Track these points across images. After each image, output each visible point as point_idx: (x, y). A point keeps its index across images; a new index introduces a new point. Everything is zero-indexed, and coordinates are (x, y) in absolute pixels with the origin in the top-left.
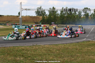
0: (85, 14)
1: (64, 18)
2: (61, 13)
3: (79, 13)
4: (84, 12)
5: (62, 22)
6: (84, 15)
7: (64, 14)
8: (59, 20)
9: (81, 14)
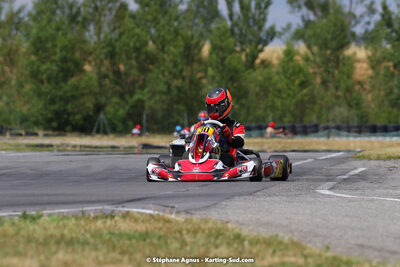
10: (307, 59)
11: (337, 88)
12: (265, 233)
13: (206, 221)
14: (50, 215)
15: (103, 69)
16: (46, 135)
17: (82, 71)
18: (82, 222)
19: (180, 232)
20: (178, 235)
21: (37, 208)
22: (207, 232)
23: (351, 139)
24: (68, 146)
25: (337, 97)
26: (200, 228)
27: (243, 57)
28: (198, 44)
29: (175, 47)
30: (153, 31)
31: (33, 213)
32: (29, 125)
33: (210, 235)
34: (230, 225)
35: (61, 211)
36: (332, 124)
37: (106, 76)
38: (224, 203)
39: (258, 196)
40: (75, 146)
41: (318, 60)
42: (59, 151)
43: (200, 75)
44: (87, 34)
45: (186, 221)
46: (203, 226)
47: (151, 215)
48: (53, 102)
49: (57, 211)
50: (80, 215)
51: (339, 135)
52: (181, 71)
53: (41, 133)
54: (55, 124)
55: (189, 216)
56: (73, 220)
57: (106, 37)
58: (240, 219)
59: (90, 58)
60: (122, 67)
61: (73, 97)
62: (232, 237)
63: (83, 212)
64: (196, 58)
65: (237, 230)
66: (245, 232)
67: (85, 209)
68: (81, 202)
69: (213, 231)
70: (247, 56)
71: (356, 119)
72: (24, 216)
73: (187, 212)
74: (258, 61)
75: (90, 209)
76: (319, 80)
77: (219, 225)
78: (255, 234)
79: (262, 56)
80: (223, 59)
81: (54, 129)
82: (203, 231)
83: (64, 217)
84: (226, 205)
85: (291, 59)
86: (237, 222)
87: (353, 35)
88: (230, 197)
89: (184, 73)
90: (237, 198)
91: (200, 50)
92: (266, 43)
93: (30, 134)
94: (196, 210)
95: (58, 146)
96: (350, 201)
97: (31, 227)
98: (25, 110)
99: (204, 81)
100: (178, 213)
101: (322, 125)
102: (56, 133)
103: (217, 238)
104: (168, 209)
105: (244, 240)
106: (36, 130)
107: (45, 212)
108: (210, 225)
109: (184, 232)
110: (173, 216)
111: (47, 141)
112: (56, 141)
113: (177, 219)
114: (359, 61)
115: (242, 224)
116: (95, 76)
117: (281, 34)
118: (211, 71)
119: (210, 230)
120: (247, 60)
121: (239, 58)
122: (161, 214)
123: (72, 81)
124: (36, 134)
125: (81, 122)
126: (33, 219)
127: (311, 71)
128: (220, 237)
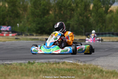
12: (111, 70)
13: (91, 65)
14: (38, 62)
15: (56, 13)
16: (36, 35)
17: (49, 14)
18: (49, 65)
19: (82, 69)
20: (81, 70)
21: (34, 60)
22: (91, 69)
24: (44, 39)
26: (88, 67)
29: (81, 5)
31: (32, 62)
32: (31, 32)
33: (92, 70)
34: (99, 67)
35: (42, 61)
37: (57, 15)
38: (97, 59)
39: (109, 57)
42: (41, 41)
43: (89, 15)
45: (84, 65)
46: (89, 67)
47: (72, 63)
48: (39, 24)
49: (40, 61)
50: (48, 62)
53: (35, 34)
54: (39, 32)
55: (84, 63)
56: (46, 64)
58: (102, 65)
59: (52, 9)
60: (62, 12)
61: (46, 23)
62: (99, 70)
63: (49, 62)
64: (88, 9)
65: (101, 68)
66: (104, 69)
67: (49, 60)
68: (48, 58)
69: (93, 69)
70: (105, 9)
72: (29, 63)
73: (84, 62)
74: (109, 11)
75: (51, 61)
77: (95, 67)
78: (107, 70)
79: (110, 9)
80: (97, 10)
81: (39, 33)
82: (90, 69)
83: (43, 63)
84: (98, 60)
86: (101, 65)
88: (99, 57)
89: (85, 15)
90: (101, 57)
94: (87, 61)
95: (40, 39)
97: (31, 67)
98: (29, 27)
99: (91, 17)
100: (81, 62)
102: (40, 35)
103: (94, 71)
104: (77, 61)
105: (103, 72)
106: (33, 34)
107: (36, 61)
108: (92, 66)
109: (83, 69)
110: (79, 63)
111: (37, 37)
112: (40, 37)
113: (81, 64)
115: (103, 66)
116: (53, 15)
118: (93, 14)
119: (92, 68)
120: (105, 10)
121: (103, 9)
122: (75, 62)
123: (46, 17)
124: (33, 35)
125: (48, 31)
126: (32, 64)
128: (95, 71)
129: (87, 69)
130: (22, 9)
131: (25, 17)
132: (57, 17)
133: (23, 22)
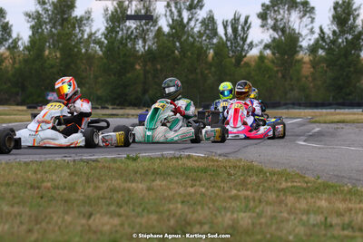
0: (274, 40)
1: (132, 66)
2: (111, 31)
3: (230, 30)
4: (270, 22)
5: (119, 91)
6: (267, 46)
7: (129, 37)
8: (100, 79)
9: (244, 40)
10: (273, 62)
11: (291, 79)
15: (147, 68)
16: (113, 109)
17: (134, 69)
19: (225, 167)
22: (242, 167)
23: (301, 110)
24: (128, 115)
25: (292, 85)
27: (233, 60)
28: (205, 51)
29: (192, 54)
30: (178, 44)
33: (244, 169)
34: (254, 164)
36: (288, 102)
40: (133, 115)
41: (279, 62)
43: (206, 72)
44: (137, 46)
51: (293, 108)
52: (196, 69)
53: (110, 107)
54: (118, 102)
57: (149, 48)
59: (139, 61)
60: (159, 67)
64: (204, 61)
65: (260, 167)
66: (265, 169)
69: (245, 167)
71: (303, 99)
74: (242, 63)
76: (280, 75)
79: (245, 59)
80: (221, 62)
81: (118, 105)
82: (239, 168)
85: (263, 62)
87: (301, 47)
89: (198, 71)
91: (207, 56)
92: (247, 52)
93: (103, 108)
95: (122, 115)
96: (320, 148)
98: (99, 93)
101: (283, 102)
103: (248, 171)
105: (266, 173)
106: (106, 105)
109: (228, 167)
111: (115, 112)
112: (120, 112)
114: (304, 63)
116: (142, 72)
117: (257, 45)
118: (213, 69)
120: (236, 62)
121: (231, 61)
123: (129, 75)
124: (108, 108)
127: (275, 69)
128: (251, 171)
129: (235, 167)
130: (84, 61)
131: (92, 76)
132: (149, 75)
133: (87, 86)
